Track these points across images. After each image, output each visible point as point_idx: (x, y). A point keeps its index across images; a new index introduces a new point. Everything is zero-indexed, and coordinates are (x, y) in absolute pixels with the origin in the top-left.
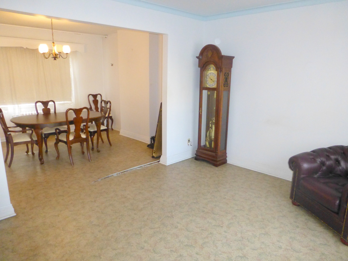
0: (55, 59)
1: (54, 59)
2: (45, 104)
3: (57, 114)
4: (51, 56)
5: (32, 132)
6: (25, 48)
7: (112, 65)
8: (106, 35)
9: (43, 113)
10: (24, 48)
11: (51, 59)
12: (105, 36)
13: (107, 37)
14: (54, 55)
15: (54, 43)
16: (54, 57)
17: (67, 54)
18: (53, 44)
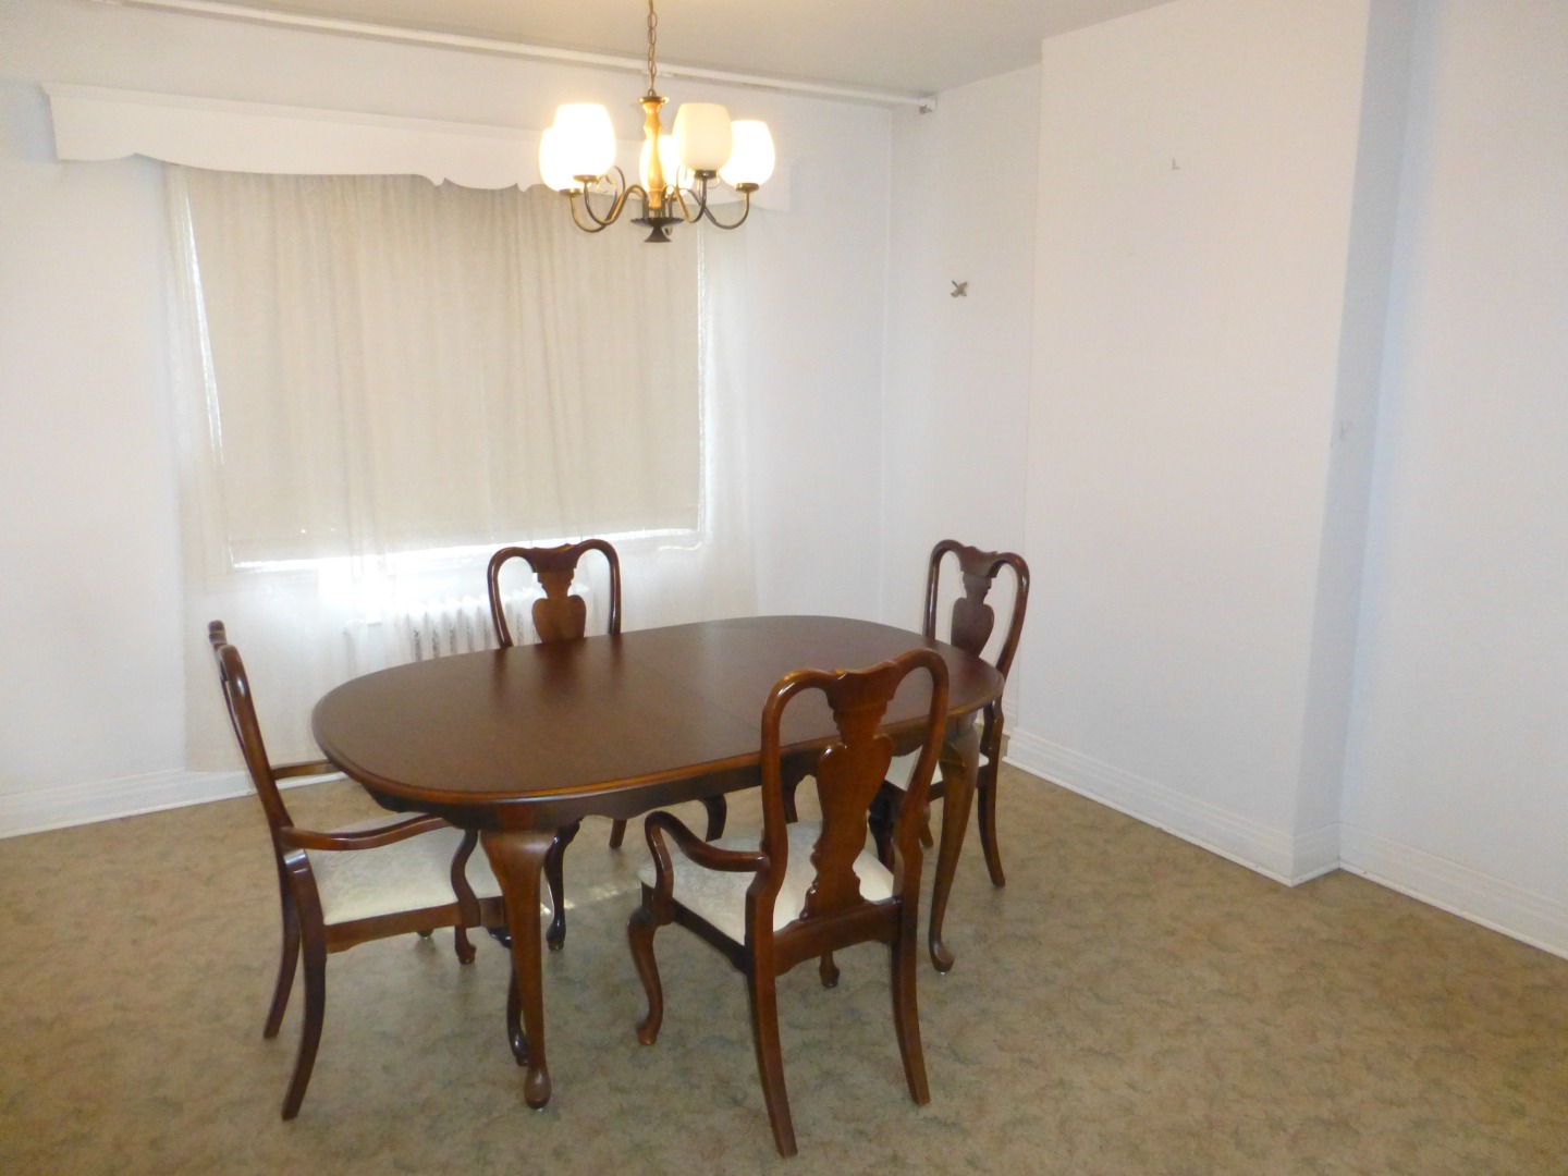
0: (658, 236)
1: (649, 231)
2: (554, 566)
3: (627, 643)
4: (633, 210)
5: (470, 842)
6: (438, 181)
7: (960, 290)
8: (926, 94)
9: (538, 641)
10: (430, 183)
11: (628, 235)
12: (923, 102)
13: (929, 104)
14: (654, 203)
15: (654, 99)
16: (652, 215)
17: (749, 188)
18: (648, 108)
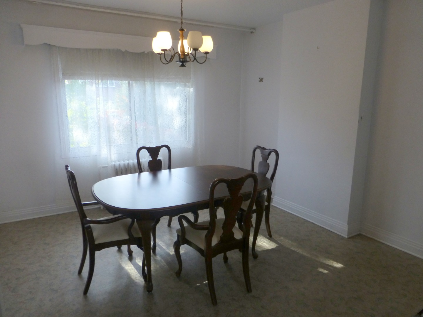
0: (183, 65)
1: (180, 64)
5: (133, 222)
6: (124, 51)
7: (261, 80)
8: (253, 28)
13: (253, 31)
14: (182, 57)
16: (181, 60)
17: (207, 53)
